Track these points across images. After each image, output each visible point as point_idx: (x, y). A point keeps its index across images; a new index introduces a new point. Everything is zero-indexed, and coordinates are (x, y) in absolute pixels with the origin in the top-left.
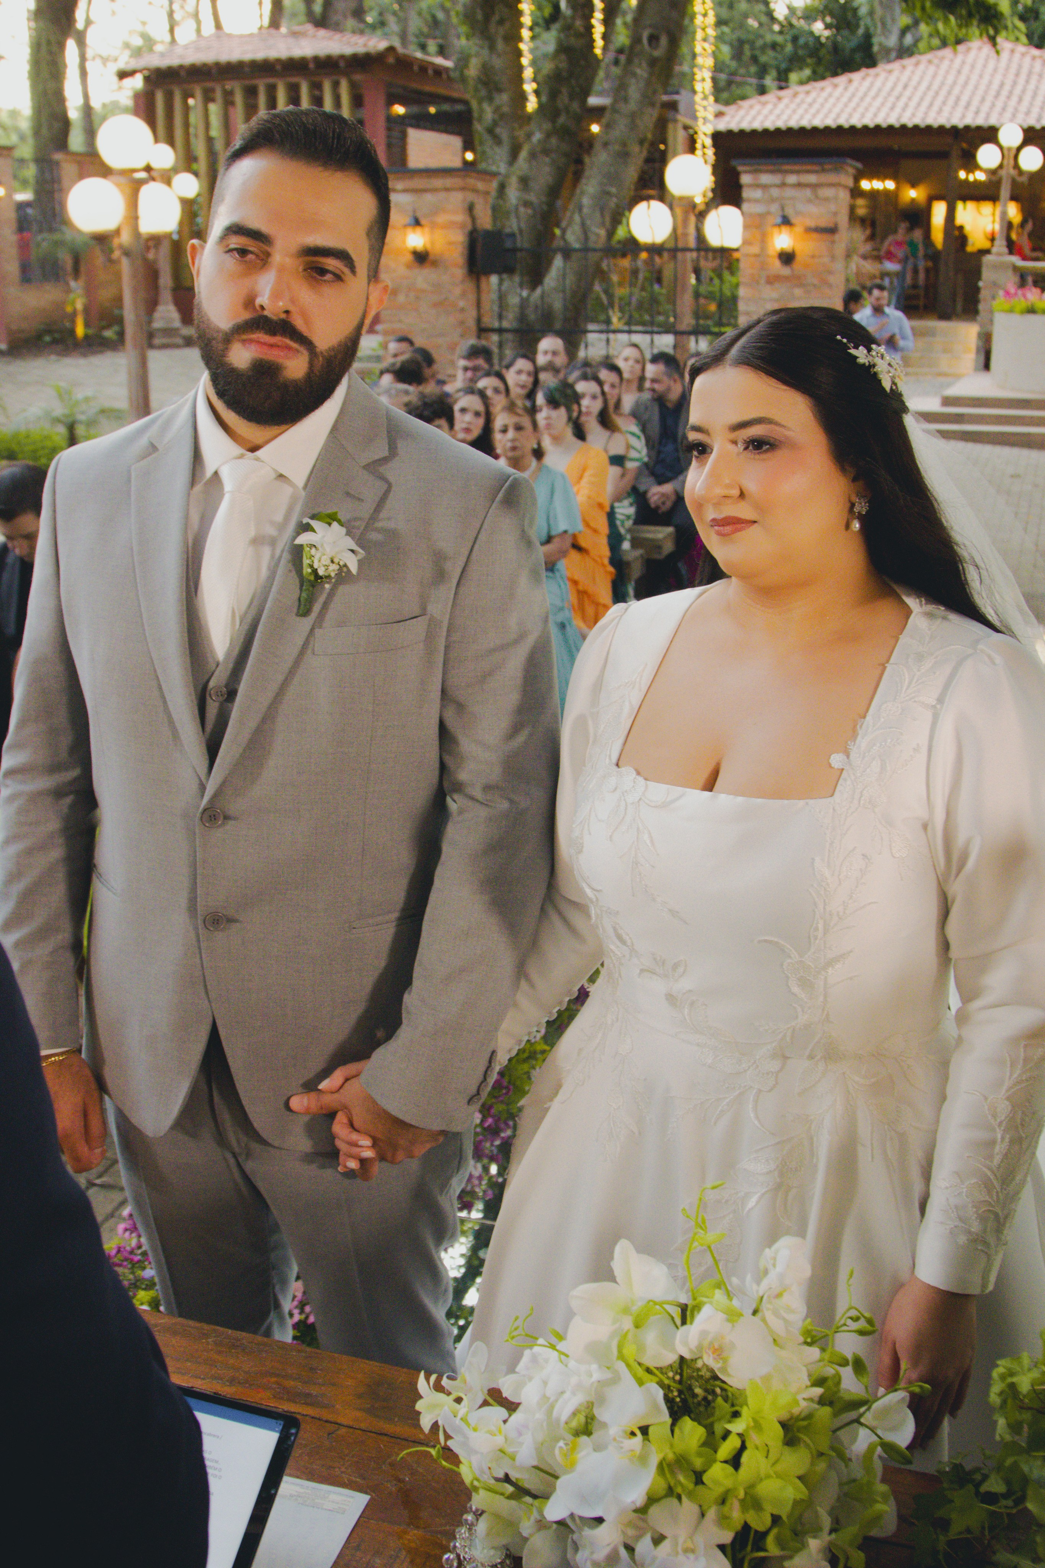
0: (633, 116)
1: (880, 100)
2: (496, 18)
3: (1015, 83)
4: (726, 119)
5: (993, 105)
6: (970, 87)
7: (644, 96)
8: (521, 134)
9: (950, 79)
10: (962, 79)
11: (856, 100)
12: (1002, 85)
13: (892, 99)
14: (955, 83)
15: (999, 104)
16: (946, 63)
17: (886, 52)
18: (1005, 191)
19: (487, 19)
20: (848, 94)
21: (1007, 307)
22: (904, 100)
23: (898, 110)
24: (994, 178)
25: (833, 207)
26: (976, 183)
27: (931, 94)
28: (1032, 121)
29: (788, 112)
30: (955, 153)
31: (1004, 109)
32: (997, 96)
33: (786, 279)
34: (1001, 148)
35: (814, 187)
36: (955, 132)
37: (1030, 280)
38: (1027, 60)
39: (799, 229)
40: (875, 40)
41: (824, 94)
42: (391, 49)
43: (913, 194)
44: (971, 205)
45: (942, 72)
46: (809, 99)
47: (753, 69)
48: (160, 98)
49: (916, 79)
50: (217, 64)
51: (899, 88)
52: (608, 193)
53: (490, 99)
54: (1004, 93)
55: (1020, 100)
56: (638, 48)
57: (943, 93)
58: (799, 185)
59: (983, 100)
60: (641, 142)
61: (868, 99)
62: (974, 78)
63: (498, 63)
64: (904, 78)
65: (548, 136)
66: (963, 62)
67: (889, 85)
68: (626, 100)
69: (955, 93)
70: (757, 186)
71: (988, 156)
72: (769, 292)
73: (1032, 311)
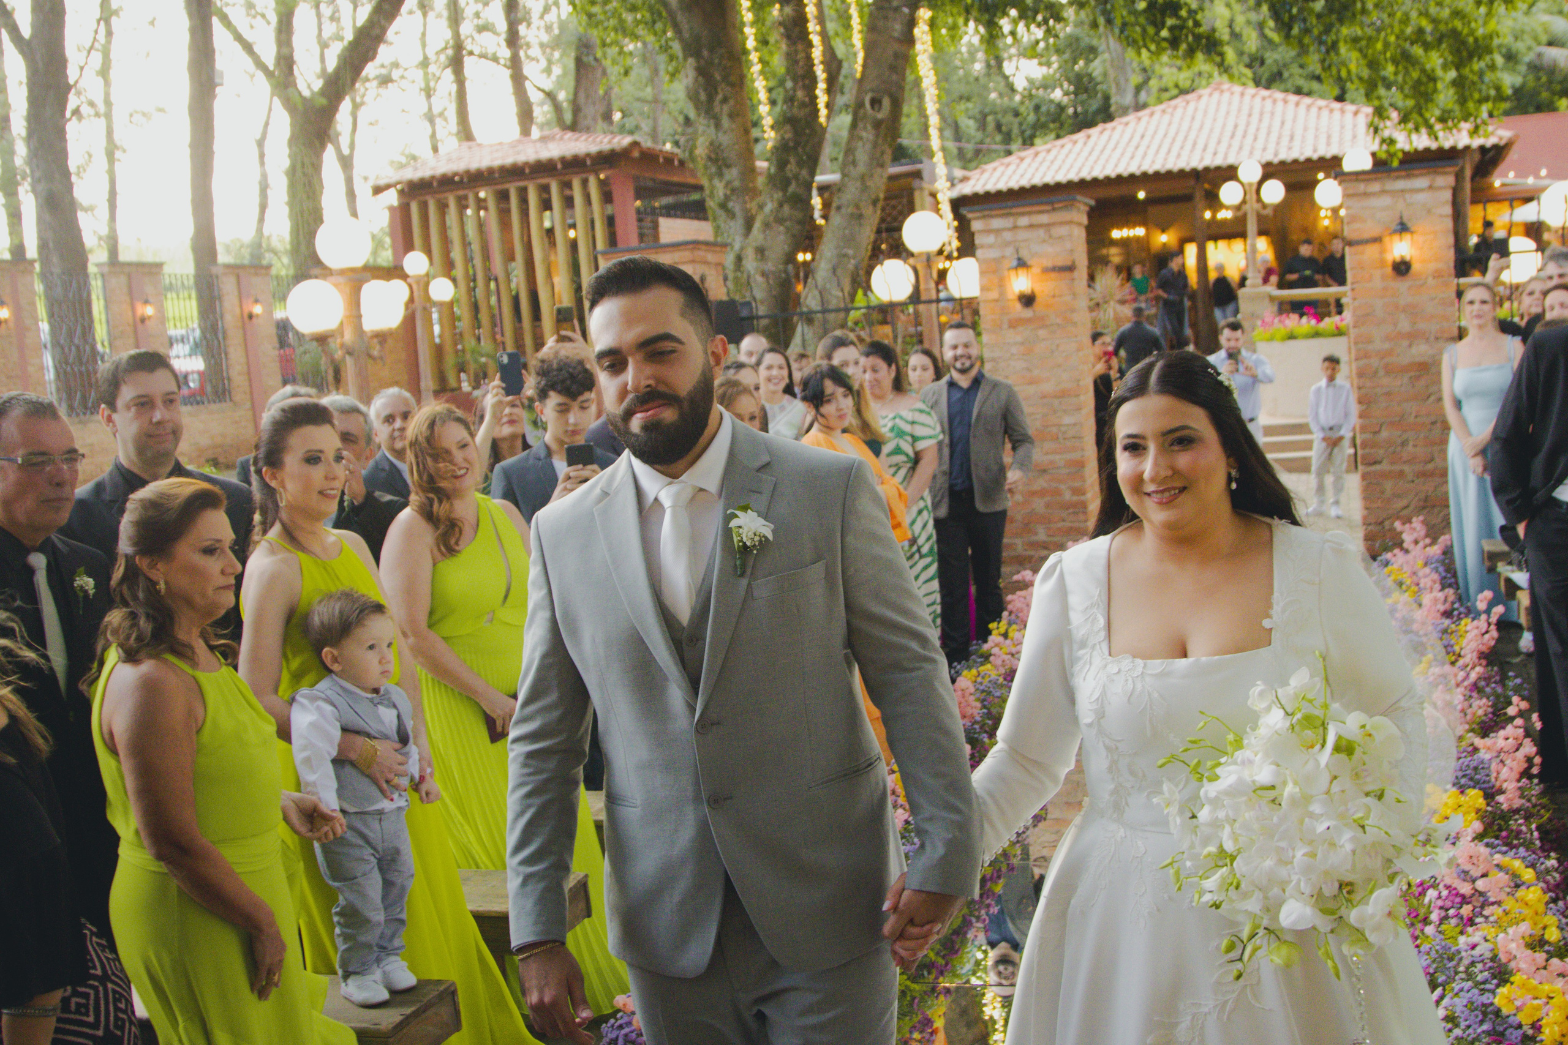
0: (863, 178)
1: (1119, 151)
2: (720, 97)
3: (1248, 124)
4: (971, 182)
5: (1230, 146)
6: (1206, 130)
7: (872, 158)
8: (753, 206)
9: (1185, 126)
10: (1196, 125)
12: (1236, 126)
13: (1131, 149)
14: (1190, 128)
15: (1236, 143)
16: (1179, 111)
17: (1125, 111)
18: (1252, 226)
19: (711, 99)
20: (1087, 148)
21: (1267, 335)
22: (1143, 149)
24: (1240, 214)
25: (1068, 245)
26: (1224, 222)
27: (1168, 140)
28: (1269, 157)
29: (1031, 171)
30: (1199, 195)
31: (1241, 148)
32: (1233, 136)
33: (1029, 321)
34: (1241, 184)
36: (1196, 175)
37: (1288, 307)
38: (1258, 100)
39: (1036, 270)
40: (1113, 100)
42: (635, 144)
43: (1164, 239)
44: (1222, 244)
47: (999, 138)
48: (414, 208)
50: (468, 172)
52: (845, 255)
53: (720, 175)
54: (1239, 133)
55: (1255, 139)
56: (862, 112)
57: (1180, 138)
58: (1031, 226)
59: (1219, 142)
60: (875, 202)
61: (1107, 152)
62: (1208, 121)
63: (725, 139)
65: (781, 205)
66: (1196, 109)
68: (854, 163)
69: (1192, 136)
70: (989, 231)
71: (1230, 193)
72: (1013, 337)
73: (1292, 337)
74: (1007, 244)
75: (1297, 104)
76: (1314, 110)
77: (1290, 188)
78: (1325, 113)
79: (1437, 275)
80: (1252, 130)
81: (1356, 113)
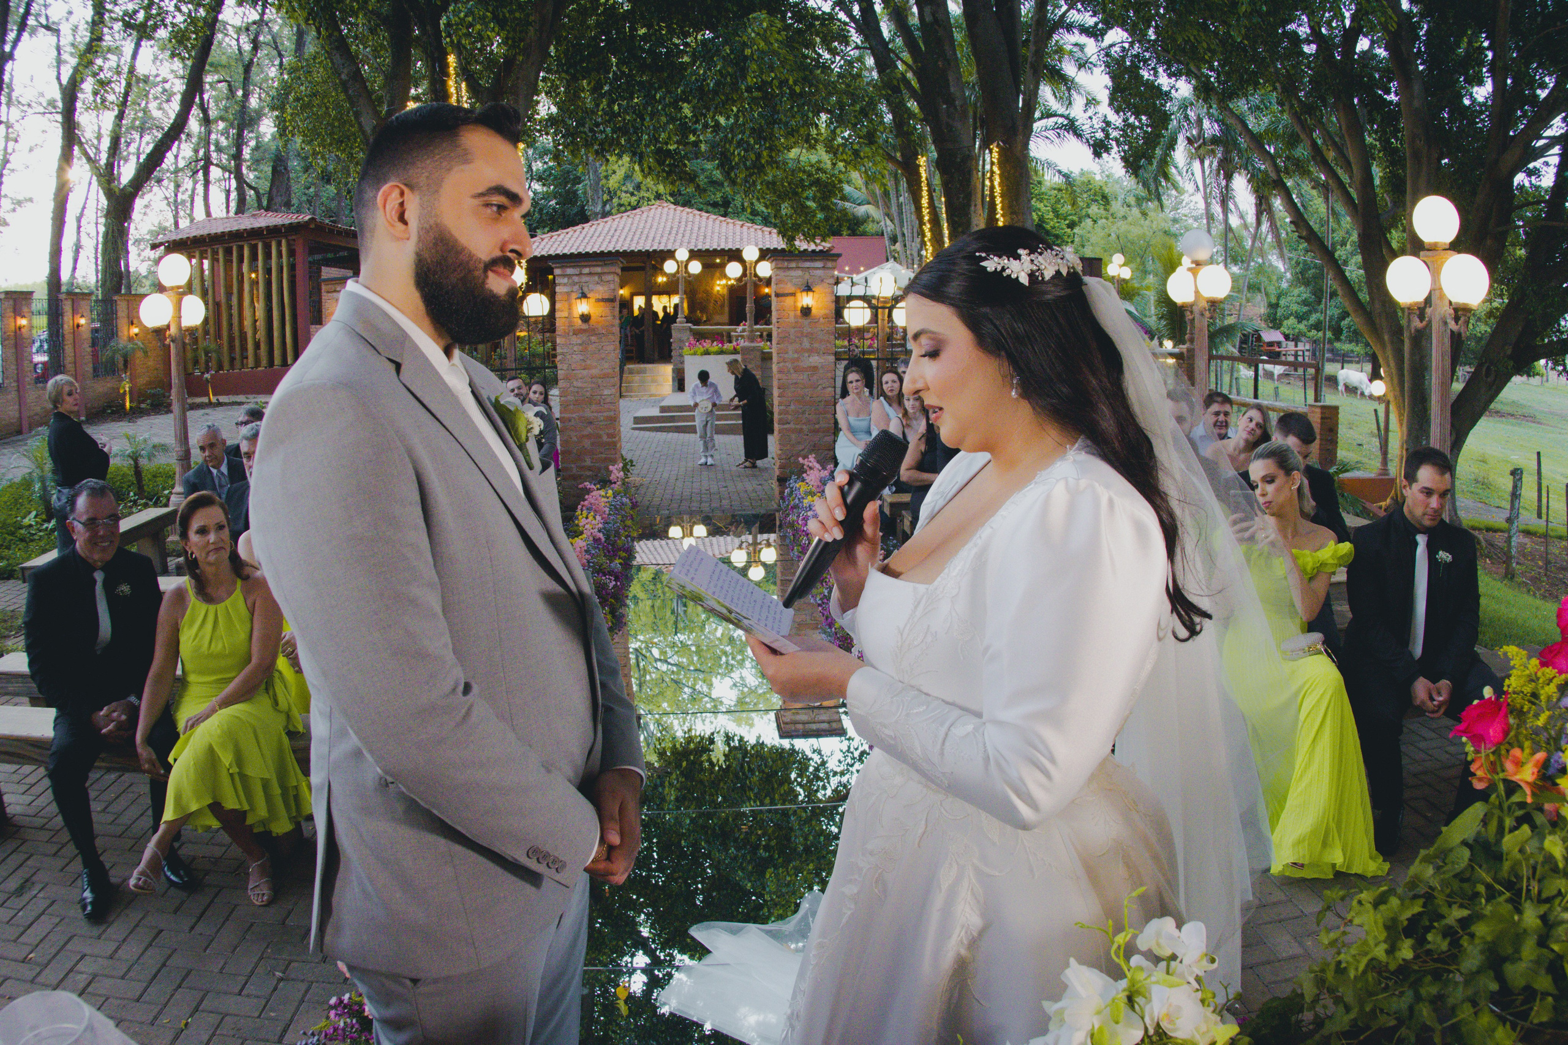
1: (602, 238)
3: (679, 227)
5: (669, 239)
6: (654, 230)
9: (642, 225)
10: (648, 225)
11: (588, 238)
12: (672, 228)
13: (608, 237)
14: (645, 227)
15: (672, 239)
16: (638, 217)
17: (596, 216)
18: (678, 288)
20: (582, 235)
21: (690, 352)
22: (616, 237)
23: (613, 243)
24: (672, 280)
25: (612, 286)
26: (664, 284)
27: (631, 234)
28: (693, 247)
29: (548, 246)
30: (648, 267)
31: (675, 240)
32: (670, 234)
33: (584, 331)
34: (677, 262)
35: (600, 275)
36: (649, 254)
38: (684, 214)
39: (592, 300)
40: (587, 208)
41: (569, 236)
42: (312, 220)
43: (622, 292)
44: (661, 296)
45: (636, 222)
46: (560, 239)
49: (621, 226)
50: (209, 235)
51: (612, 231)
54: (674, 232)
55: (684, 235)
57: (638, 233)
58: (590, 274)
59: (662, 236)
62: (655, 224)
64: (614, 226)
66: (648, 216)
67: (606, 229)
69: (646, 232)
70: (564, 276)
71: (670, 267)
72: (575, 340)
73: (707, 353)
74: (574, 284)
75: (708, 218)
76: (718, 222)
77: (705, 266)
78: (724, 224)
79: (826, 317)
80: (681, 230)
81: (742, 226)
